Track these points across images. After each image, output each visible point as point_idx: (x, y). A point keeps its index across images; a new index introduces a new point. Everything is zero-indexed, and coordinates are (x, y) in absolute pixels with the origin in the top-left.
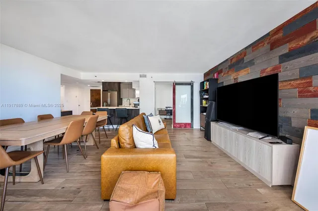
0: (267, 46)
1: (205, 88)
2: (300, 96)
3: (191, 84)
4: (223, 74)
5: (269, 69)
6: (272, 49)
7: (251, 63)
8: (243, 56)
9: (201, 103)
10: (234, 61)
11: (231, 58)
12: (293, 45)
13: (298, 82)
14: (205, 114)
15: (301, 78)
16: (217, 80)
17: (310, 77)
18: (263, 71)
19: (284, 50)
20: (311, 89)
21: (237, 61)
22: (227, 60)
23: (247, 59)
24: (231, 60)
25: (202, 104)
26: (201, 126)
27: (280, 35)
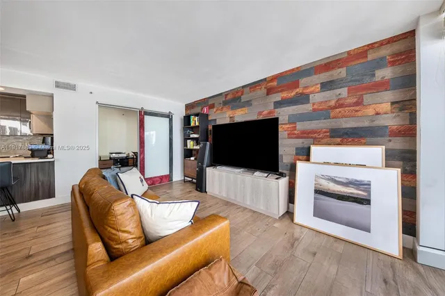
0: (264, 91)
1: (192, 124)
2: (289, 138)
3: (169, 116)
4: (215, 110)
5: (265, 112)
6: (268, 94)
7: (248, 103)
8: (240, 94)
9: (185, 145)
10: (229, 97)
11: (226, 94)
12: (285, 95)
13: (288, 126)
14: (192, 158)
15: (290, 123)
16: (207, 115)
17: (295, 123)
18: (260, 113)
19: (278, 97)
20: (296, 132)
21: (233, 98)
22: (221, 94)
23: (244, 98)
24: (226, 95)
25: (187, 146)
26: (185, 176)
27: (275, 84)
